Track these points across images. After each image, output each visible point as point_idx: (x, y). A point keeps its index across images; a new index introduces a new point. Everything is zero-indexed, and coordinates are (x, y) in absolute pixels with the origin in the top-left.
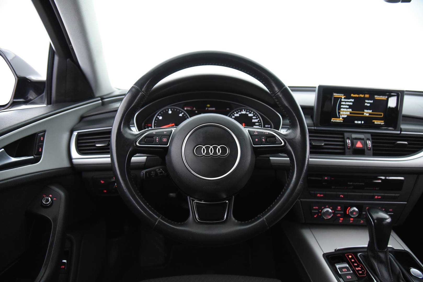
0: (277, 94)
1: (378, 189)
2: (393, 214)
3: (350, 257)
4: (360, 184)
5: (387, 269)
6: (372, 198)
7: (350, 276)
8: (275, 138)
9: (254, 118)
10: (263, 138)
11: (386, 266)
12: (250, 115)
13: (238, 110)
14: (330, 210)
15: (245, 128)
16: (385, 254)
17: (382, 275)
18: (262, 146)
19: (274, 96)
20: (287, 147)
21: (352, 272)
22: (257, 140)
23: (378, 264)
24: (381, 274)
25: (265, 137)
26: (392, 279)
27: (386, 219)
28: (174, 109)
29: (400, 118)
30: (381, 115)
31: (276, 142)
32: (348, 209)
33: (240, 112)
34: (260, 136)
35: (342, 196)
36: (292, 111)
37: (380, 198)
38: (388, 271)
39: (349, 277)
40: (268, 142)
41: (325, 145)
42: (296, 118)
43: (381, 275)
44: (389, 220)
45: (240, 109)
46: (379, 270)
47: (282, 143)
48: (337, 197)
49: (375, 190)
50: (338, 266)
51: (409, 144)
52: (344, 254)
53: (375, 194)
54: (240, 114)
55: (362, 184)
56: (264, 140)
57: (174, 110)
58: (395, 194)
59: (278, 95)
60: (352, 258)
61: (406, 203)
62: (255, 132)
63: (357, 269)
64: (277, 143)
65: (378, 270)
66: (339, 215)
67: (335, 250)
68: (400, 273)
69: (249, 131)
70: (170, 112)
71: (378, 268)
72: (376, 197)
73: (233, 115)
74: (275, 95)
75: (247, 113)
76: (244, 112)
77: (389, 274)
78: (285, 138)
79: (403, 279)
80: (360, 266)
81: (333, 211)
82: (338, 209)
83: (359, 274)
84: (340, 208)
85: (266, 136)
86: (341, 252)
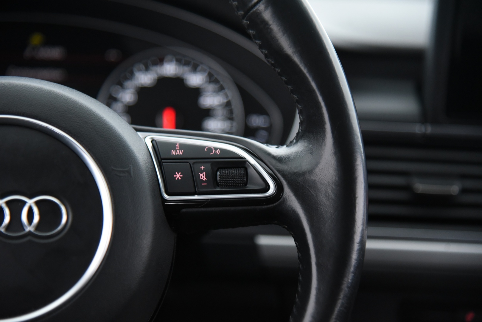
0: (254, 9)
8: (246, 169)
10: (202, 168)
15: (139, 133)
18: (196, 197)
19: (244, 17)
20: (284, 201)
22: (178, 176)
25: (209, 165)
31: (246, 184)
34: (191, 161)
36: (305, 71)
40: (217, 184)
41: (464, 191)
42: (320, 99)
47: (268, 188)
56: (203, 177)
59: (258, 15)
62: (174, 148)
64: (250, 187)
69: (154, 142)
74: (246, 12)
78: (279, 171)
85: (213, 164)
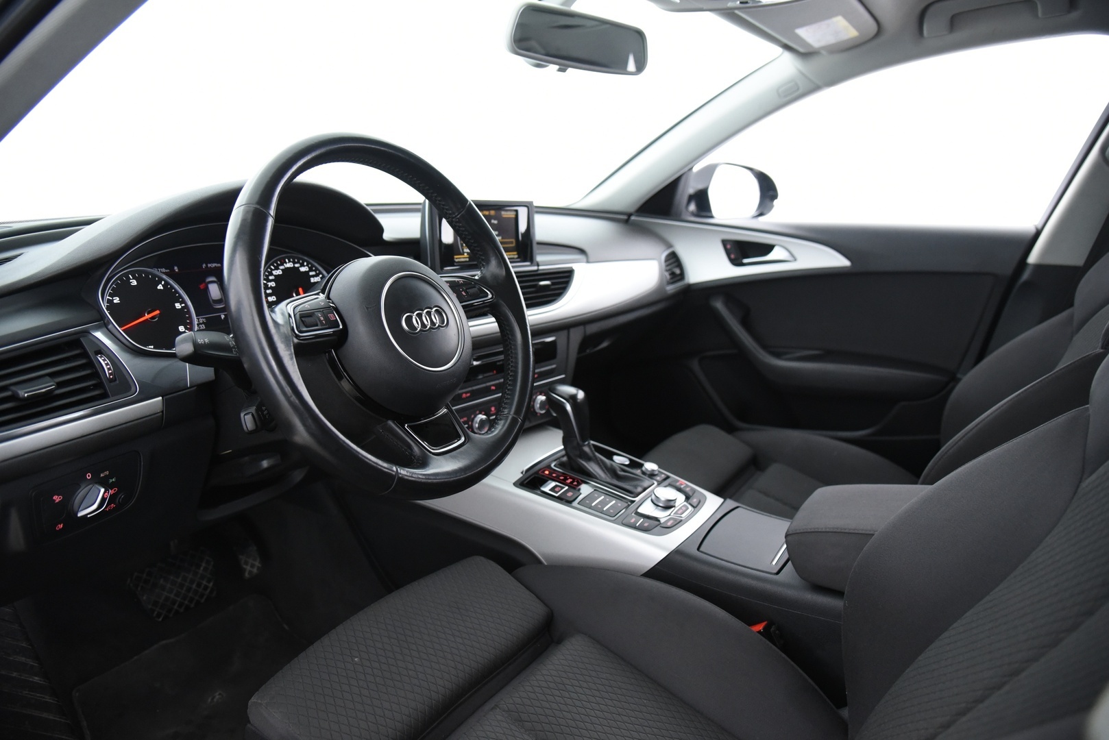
3: (546, 472)
9: (311, 273)
11: (596, 462)
12: (303, 269)
13: (276, 262)
14: (485, 417)
16: (589, 446)
21: (567, 487)
28: (140, 272)
29: (535, 246)
30: (512, 243)
33: (282, 264)
35: (494, 388)
39: (570, 494)
45: (279, 260)
50: (545, 489)
51: (553, 284)
54: (282, 270)
57: (140, 275)
58: (551, 365)
60: (550, 473)
70: (134, 283)
73: (272, 274)
75: (297, 265)
76: (289, 265)
82: (492, 413)
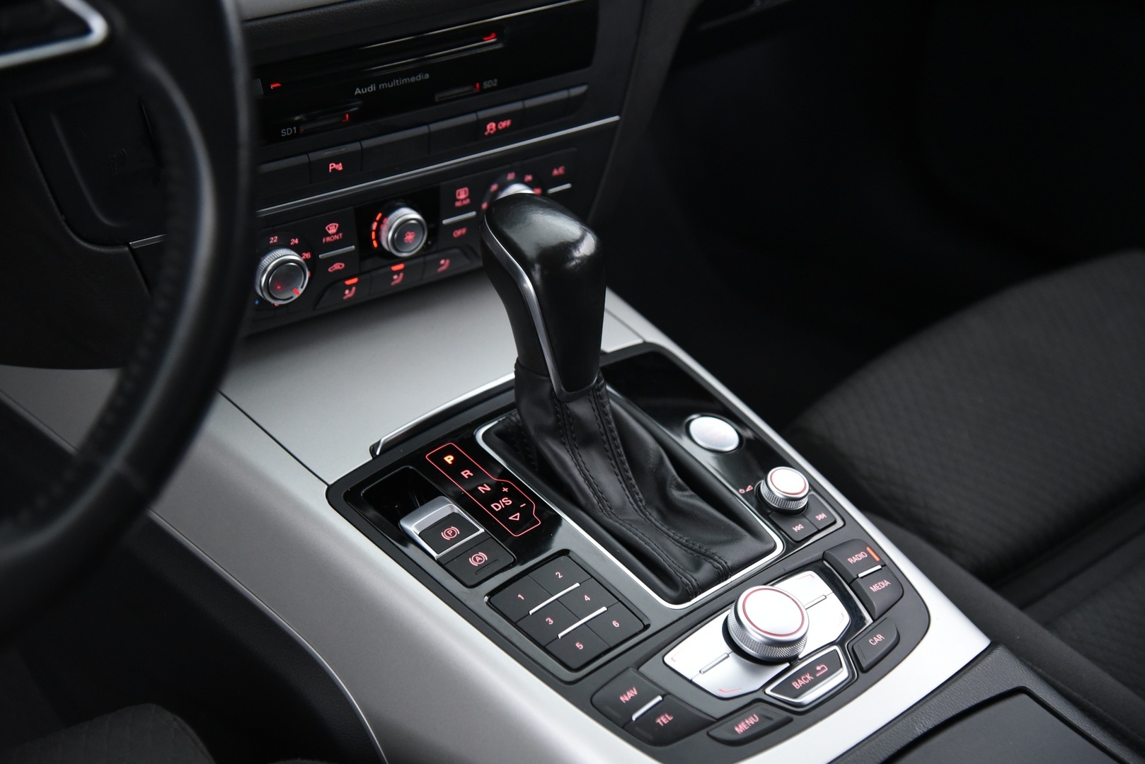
1: (494, 83)
2: (568, 186)
3: (449, 459)
4: (413, 79)
5: (613, 462)
6: (474, 137)
7: (481, 554)
11: (607, 451)
14: (294, 257)
16: (592, 399)
17: (602, 498)
21: (482, 530)
23: (574, 456)
24: (595, 493)
26: (641, 496)
27: (575, 244)
32: (375, 226)
35: (339, 167)
37: (506, 129)
38: (617, 471)
39: (478, 559)
43: (598, 497)
44: (588, 246)
46: (586, 479)
48: (317, 177)
49: (483, 91)
50: (413, 527)
52: (416, 457)
53: (483, 114)
55: (420, 77)
58: (568, 88)
60: (460, 463)
61: (616, 118)
63: (497, 506)
65: (580, 479)
66: (337, 266)
67: (373, 450)
68: (661, 459)
71: (581, 471)
72: (491, 126)
77: (625, 480)
79: (679, 480)
80: (505, 490)
81: (307, 255)
82: (327, 239)
83: (515, 526)
84: (337, 233)
86: (401, 452)
